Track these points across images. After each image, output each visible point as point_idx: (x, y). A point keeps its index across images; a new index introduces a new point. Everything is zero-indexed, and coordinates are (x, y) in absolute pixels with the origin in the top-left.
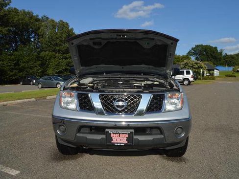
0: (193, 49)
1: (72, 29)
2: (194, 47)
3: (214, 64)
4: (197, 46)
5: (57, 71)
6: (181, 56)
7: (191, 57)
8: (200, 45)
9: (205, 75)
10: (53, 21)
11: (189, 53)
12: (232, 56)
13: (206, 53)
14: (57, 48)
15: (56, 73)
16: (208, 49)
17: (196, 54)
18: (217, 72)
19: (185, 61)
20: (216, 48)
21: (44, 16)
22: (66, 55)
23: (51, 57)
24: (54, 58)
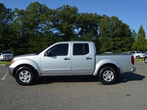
14: (109, 34)
21: (104, 15)
22: (114, 39)
23: (103, 41)
24: (106, 41)
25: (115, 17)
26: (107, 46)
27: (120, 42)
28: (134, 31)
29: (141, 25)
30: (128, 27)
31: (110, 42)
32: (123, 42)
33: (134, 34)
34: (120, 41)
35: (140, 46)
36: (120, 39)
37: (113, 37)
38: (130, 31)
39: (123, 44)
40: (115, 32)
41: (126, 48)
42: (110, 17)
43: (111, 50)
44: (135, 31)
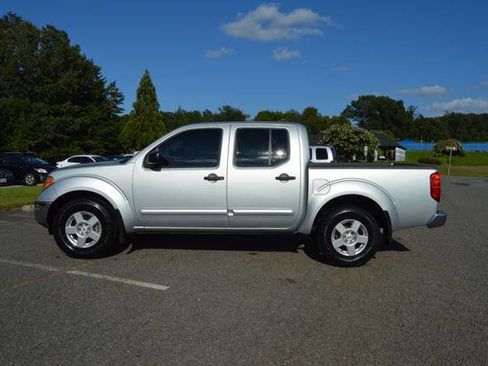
0: (354, 103)
1: (77, 48)
2: (357, 99)
3: (396, 136)
4: (363, 99)
5: (33, 143)
6: (331, 117)
7: (351, 120)
8: (368, 97)
9: (376, 159)
10: (29, 26)
11: (345, 111)
12: (432, 121)
13: (381, 113)
14: (38, 89)
15: (31, 148)
16: (385, 106)
17: (361, 115)
18: (401, 153)
20: (400, 103)
21: (11, 15)
22: (58, 106)
23: (19, 111)
24: (27, 112)
25: (56, 31)
26: (32, 130)
27: (78, 120)
28: (113, 85)
30: (97, 70)
31: (43, 119)
32: (87, 121)
33: (113, 95)
34: (76, 115)
35: (145, 135)
36: (76, 108)
38: (102, 83)
39: (88, 126)
41: (96, 140)
42: (40, 29)
43: (49, 147)
44: (117, 86)
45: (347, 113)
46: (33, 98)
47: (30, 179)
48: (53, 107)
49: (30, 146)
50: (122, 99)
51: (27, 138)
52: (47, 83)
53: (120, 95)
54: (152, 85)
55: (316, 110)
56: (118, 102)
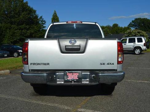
0: (133, 21)
1: (27, 3)
4: (136, 19)
6: (123, 27)
7: (132, 28)
8: (138, 19)
11: (129, 25)
13: (144, 25)
14: (13, 20)
16: (146, 22)
17: (136, 26)
19: (128, 31)
22: (20, 26)
23: (7, 29)
24: (10, 29)
26: (12, 36)
28: (41, 17)
29: (55, 11)
30: (35, 11)
31: (16, 31)
32: (33, 32)
33: (42, 21)
34: (28, 30)
36: (28, 27)
37: (18, 25)
38: (37, 17)
40: (21, 16)
43: (18, 42)
44: (43, 18)
45: (130, 25)
46: (12, 23)
47: (16, 54)
48: (19, 26)
49: (11, 42)
50: (45, 23)
51: (10, 39)
52: (16, 17)
53: (44, 21)
54: (57, 16)
55: (117, 25)
56: (43, 24)
